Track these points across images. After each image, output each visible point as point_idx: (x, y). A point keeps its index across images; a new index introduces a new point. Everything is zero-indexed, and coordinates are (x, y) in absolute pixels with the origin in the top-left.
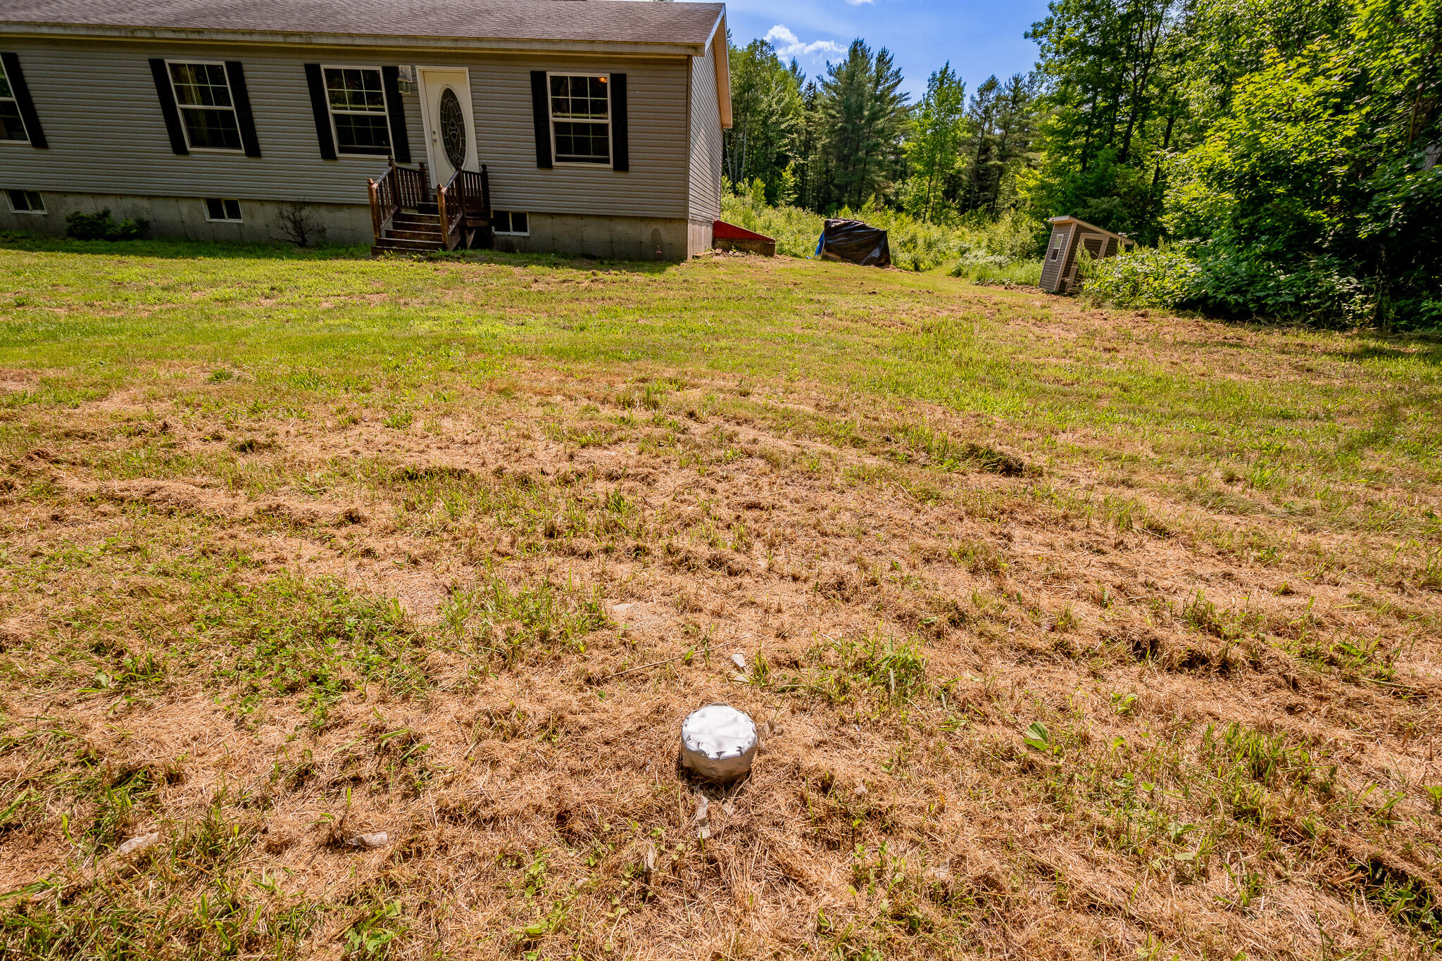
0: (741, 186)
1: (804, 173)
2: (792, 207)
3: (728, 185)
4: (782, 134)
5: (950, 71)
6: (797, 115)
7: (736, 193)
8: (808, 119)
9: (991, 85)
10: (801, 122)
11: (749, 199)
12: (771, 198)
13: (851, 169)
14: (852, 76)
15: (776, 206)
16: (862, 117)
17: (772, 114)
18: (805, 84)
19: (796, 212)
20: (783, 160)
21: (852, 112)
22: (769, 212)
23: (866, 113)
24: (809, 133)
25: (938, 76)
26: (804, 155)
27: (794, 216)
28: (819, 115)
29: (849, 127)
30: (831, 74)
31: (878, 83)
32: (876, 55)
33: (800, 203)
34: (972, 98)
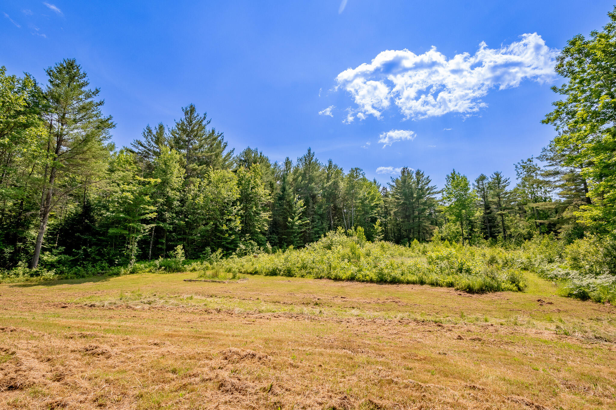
0: (350, 231)
1: (386, 225)
2: (383, 242)
3: (343, 231)
4: (372, 208)
5: (456, 173)
6: (379, 200)
7: (348, 235)
8: (385, 201)
9: (483, 178)
10: (382, 202)
11: (355, 238)
12: (370, 238)
13: (411, 221)
14: (404, 182)
15: (373, 242)
16: (413, 198)
17: (366, 199)
18: (381, 188)
19: (386, 244)
20: (374, 220)
21: (408, 196)
22: (368, 244)
23: (415, 195)
24: (386, 208)
25: (450, 176)
26: (385, 217)
27: (385, 245)
28: (390, 198)
29: (408, 202)
30: (393, 182)
31: (418, 183)
32: (415, 172)
33: (386, 239)
34: (473, 184)
